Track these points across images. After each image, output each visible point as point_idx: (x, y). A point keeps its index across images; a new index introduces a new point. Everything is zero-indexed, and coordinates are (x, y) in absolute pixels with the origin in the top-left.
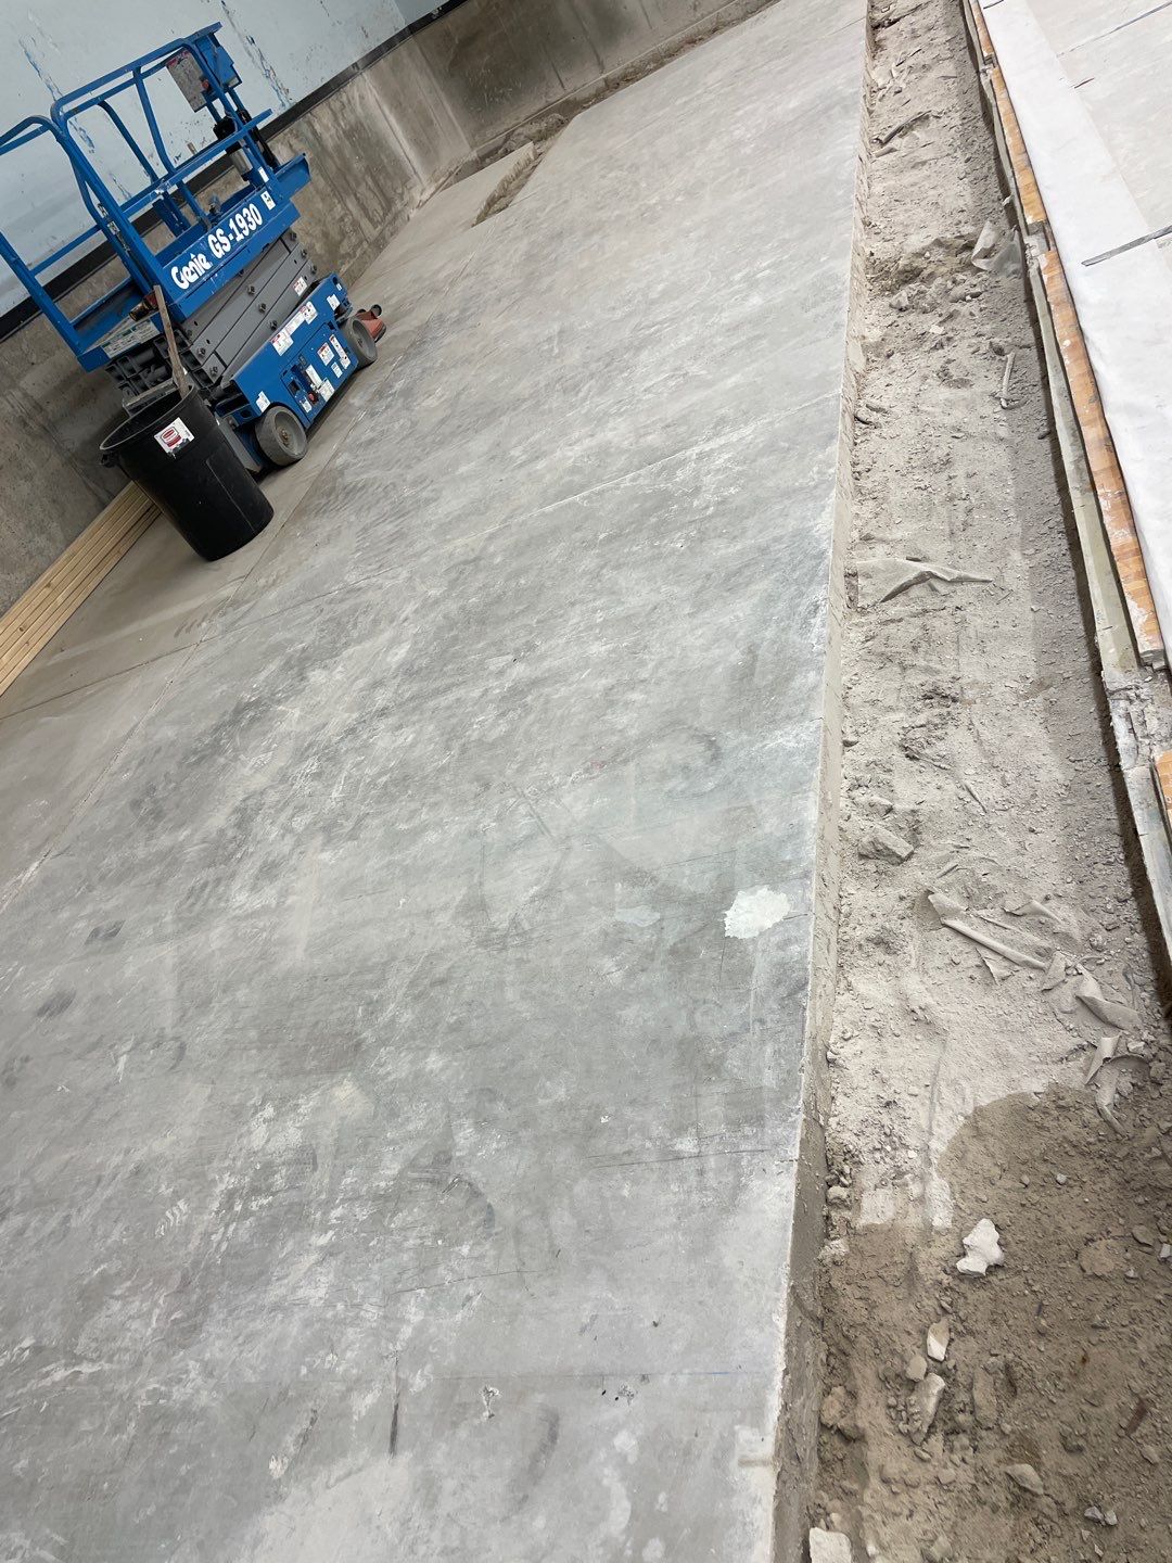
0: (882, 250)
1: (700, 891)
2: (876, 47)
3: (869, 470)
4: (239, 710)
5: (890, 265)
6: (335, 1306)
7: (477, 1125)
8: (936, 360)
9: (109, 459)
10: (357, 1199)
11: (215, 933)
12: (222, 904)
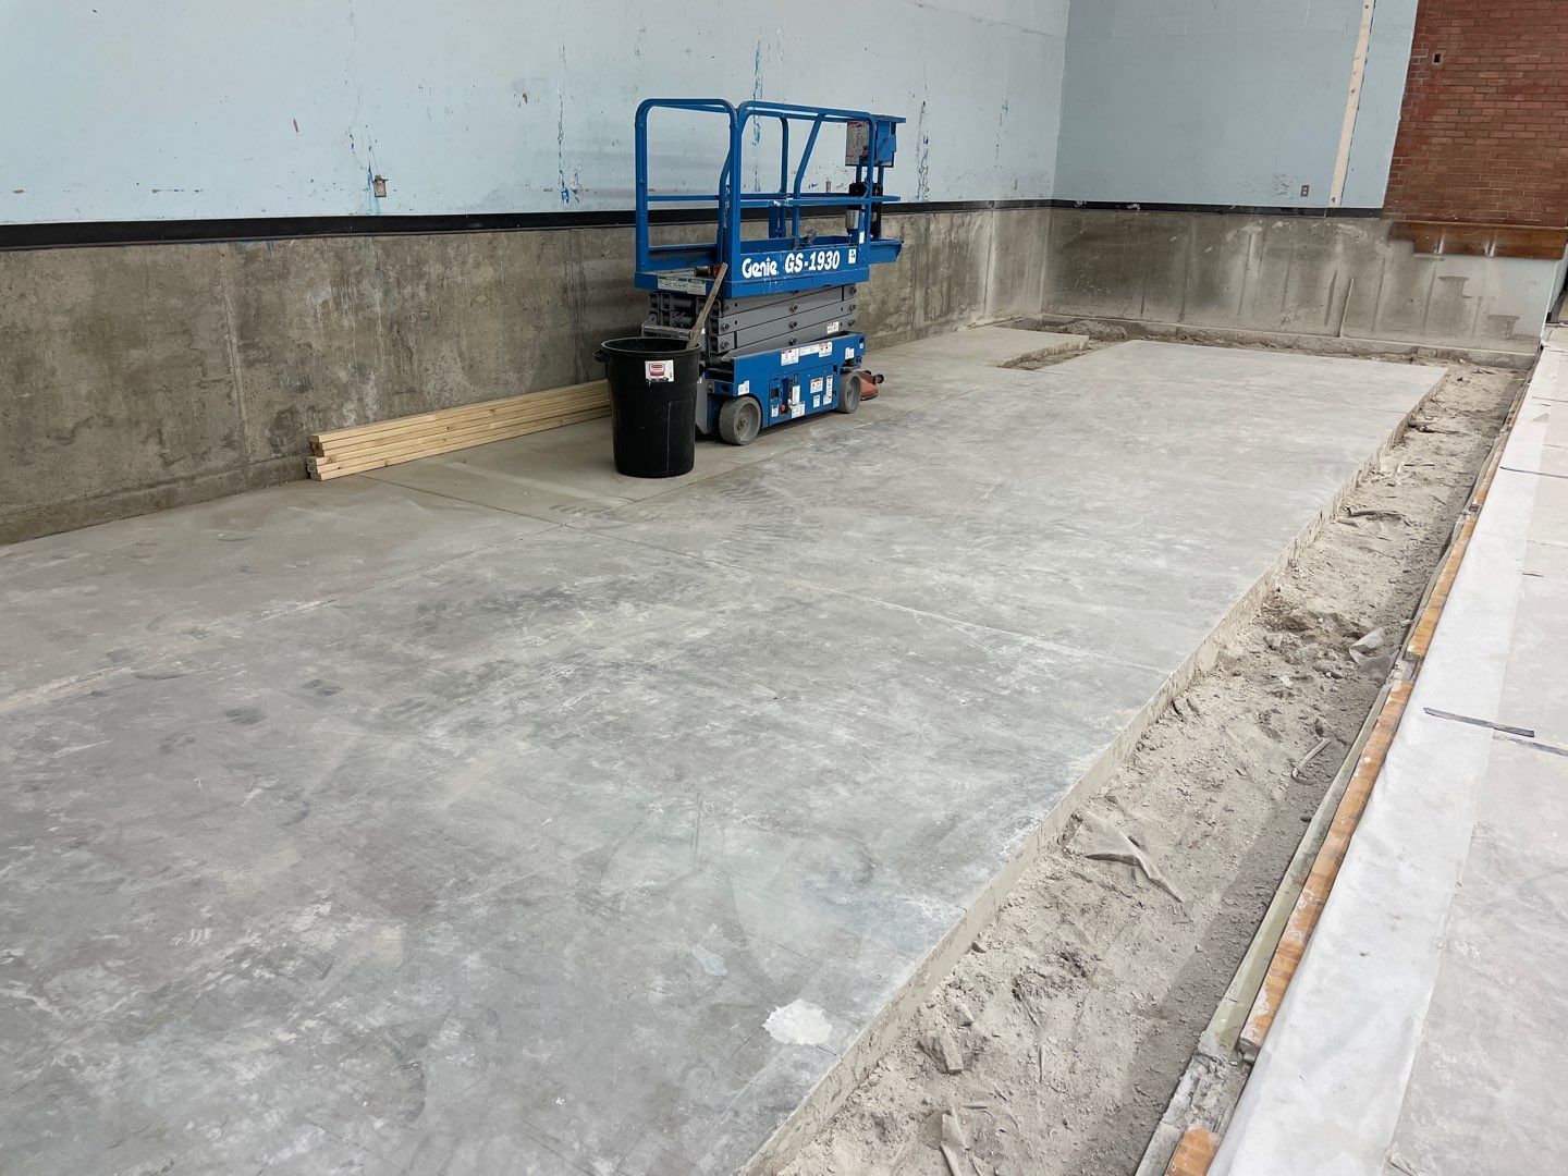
0: (1289, 591)
1: (771, 976)
2: (1400, 440)
3: (1153, 749)
4: (550, 594)
5: (1287, 608)
6: (252, 1094)
7: (464, 1035)
8: (1268, 703)
9: (603, 356)
10: (333, 1024)
11: (398, 746)
12: (421, 728)
